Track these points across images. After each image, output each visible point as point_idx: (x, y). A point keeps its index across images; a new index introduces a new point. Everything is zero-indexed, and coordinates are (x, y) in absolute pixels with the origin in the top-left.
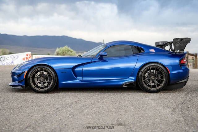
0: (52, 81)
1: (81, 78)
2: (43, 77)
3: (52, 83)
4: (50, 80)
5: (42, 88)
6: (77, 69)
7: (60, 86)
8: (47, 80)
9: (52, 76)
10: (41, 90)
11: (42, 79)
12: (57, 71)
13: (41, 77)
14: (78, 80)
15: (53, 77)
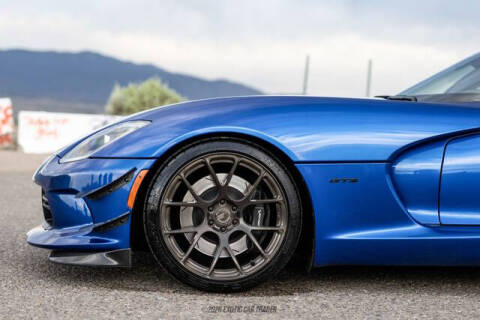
0: (282, 225)
1: (429, 214)
2: (230, 203)
3: (277, 239)
4: (263, 224)
5: (226, 263)
6: (405, 167)
7: (319, 257)
8: (248, 221)
9: (279, 198)
10: (221, 275)
12: (306, 172)
13: (216, 203)
14: (418, 227)
15: (284, 207)
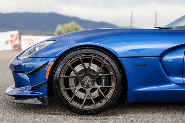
0: (113, 85)
1: (179, 79)
2: (90, 76)
3: (111, 91)
4: (105, 85)
5: (89, 102)
6: (168, 58)
7: (130, 99)
8: (99, 84)
9: (112, 73)
10: (87, 107)
11: (87, 80)
12: (123, 62)
13: (84, 76)
14: (174, 84)
15: (114, 77)
